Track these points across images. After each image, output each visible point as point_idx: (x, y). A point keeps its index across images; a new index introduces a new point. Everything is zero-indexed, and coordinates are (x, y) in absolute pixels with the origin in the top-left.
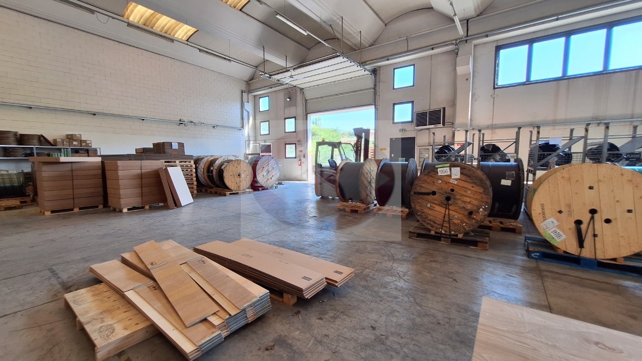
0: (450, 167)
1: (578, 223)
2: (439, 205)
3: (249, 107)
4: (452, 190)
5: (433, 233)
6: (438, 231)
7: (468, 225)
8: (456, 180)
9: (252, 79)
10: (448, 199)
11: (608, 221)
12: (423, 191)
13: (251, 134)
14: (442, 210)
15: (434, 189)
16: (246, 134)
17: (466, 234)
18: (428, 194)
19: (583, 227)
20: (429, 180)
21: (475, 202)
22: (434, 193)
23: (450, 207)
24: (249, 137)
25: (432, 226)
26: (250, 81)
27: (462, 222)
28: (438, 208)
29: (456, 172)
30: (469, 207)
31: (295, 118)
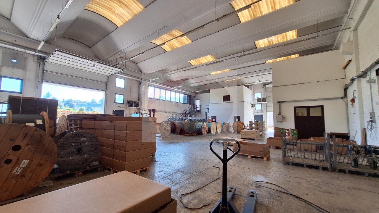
31: (22, 80)
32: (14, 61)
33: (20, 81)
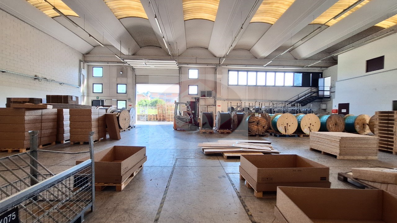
0: (259, 114)
1: (285, 127)
2: (256, 125)
3: (84, 72)
4: (259, 121)
5: (254, 134)
6: (256, 133)
7: (263, 130)
8: (260, 118)
9: (88, 53)
10: (258, 123)
11: (290, 126)
12: (251, 121)
13: (86, 92)
14: (257, 127)
15: (254, 121)
16: (82, 91)
17: (263, 133)
18: (252, 122)
19: (286, 127)
20: (253, 118)
21: (265, 124)
22: (254, 122)
23: (259, 126)
24: (83, 93)
25: (254, 132)
26: (86, 54)
27: (262, 130)
28: (255, 126)
29: (260, 115)
30: (263, 125)
31: (126, 84)
32: (121, 73)
33: (125, 85)
